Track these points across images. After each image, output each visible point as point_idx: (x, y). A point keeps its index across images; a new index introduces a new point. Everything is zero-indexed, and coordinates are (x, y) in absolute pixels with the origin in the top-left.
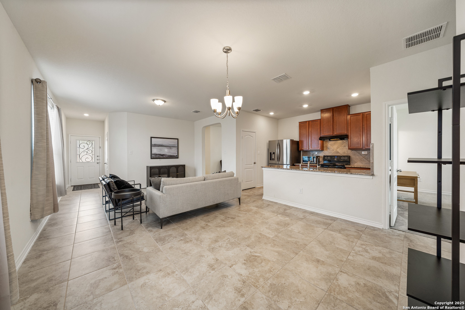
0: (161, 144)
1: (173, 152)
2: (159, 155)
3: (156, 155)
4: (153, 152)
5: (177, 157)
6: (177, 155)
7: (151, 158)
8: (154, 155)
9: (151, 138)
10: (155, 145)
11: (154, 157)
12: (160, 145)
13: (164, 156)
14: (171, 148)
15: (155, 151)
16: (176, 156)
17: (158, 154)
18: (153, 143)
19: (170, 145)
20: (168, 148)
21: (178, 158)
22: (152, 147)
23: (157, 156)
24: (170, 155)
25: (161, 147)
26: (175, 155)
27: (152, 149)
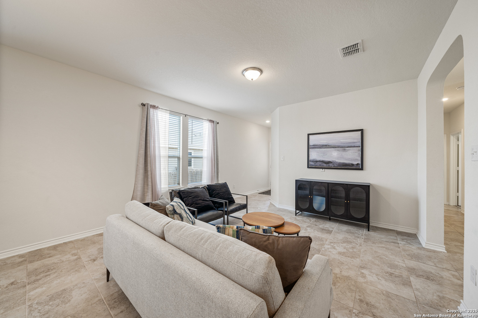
0: (325, 144)
1: (352, 156)
2: (320, 163)
3: (317, 161)
4: (311, 158)
5: (360, 167)
6: (360, 162)
7: (308, 167)
8: (313, 161)
9: (309, 135)
10: (315, 147)
11: (312, 165)
12: (323, 145)
13: (331, 165)
14: (345, 149)
15: (315, 155)
16: (358, 164)
17: (320, 161)
18: (311, 143)
19: (342, 145)
20: (338, 150)
21: (362, 169)
22: (310, 150)
23: (318, 164)
24: (343, 163)
25: (325, 149)
26: (355, 163)
27: (310, 153)
